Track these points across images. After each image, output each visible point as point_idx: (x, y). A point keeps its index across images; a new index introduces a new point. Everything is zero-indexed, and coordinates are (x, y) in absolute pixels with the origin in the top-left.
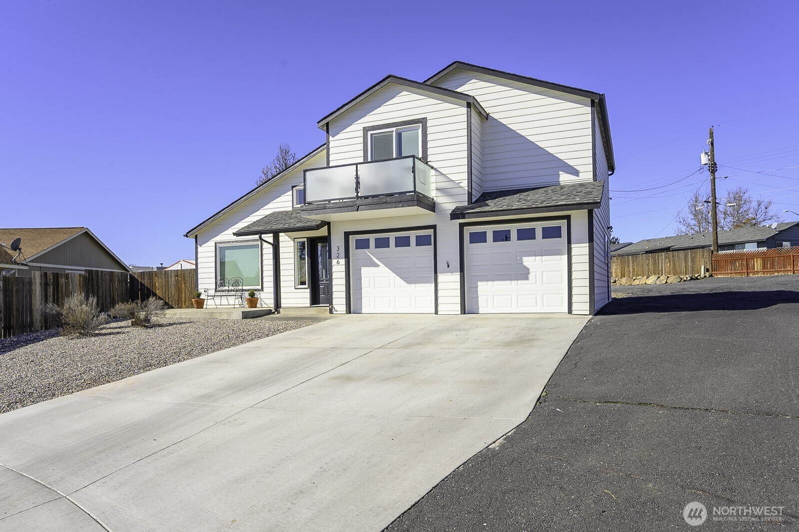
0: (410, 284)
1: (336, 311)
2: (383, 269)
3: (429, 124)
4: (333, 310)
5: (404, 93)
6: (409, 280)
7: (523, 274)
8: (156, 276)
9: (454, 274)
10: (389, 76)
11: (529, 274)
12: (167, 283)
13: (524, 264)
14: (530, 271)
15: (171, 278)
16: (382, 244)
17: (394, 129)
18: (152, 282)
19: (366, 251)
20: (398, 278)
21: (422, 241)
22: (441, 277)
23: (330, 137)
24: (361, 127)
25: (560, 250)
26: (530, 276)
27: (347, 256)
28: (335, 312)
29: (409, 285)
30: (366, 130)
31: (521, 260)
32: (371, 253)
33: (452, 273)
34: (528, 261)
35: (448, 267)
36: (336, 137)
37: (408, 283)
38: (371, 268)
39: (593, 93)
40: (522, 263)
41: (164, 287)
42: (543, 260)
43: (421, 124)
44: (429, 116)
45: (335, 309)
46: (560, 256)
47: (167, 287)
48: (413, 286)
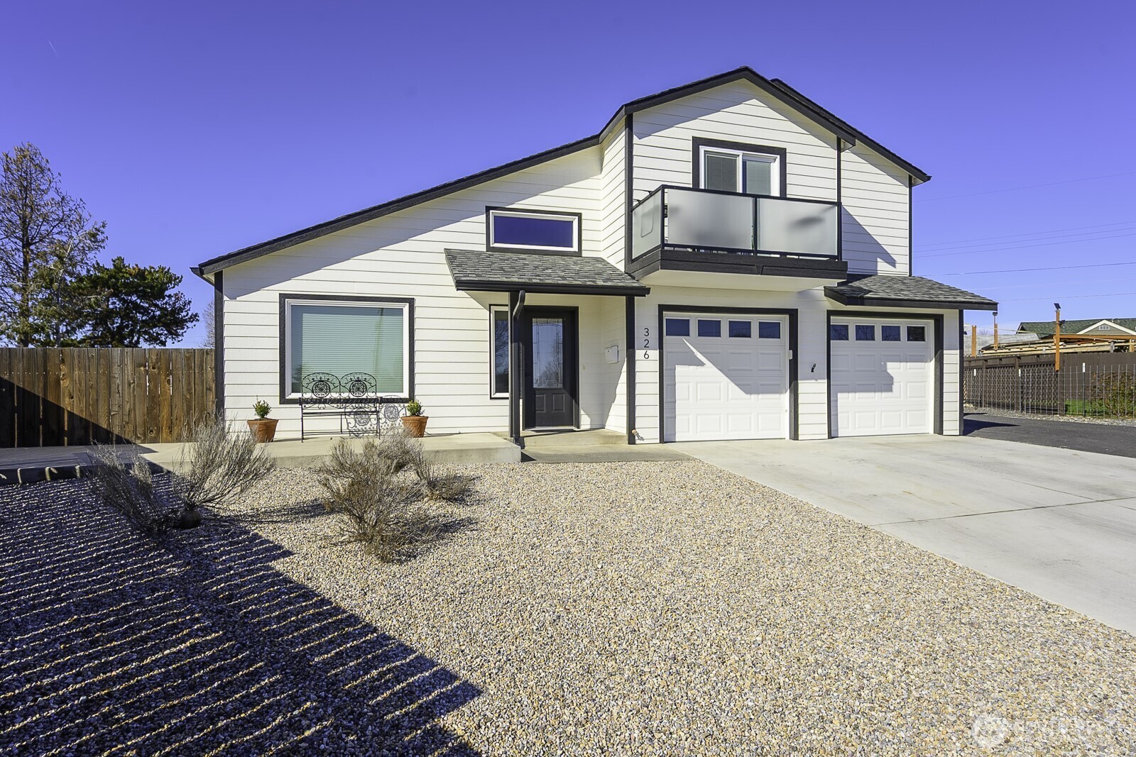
0: (751, 394)
1: (642, 439)
2: (710, 369)
3: (789, 158)
4: (636, 438)
5: (754, 101)
6: (748, 389)
7: (886, 384)
9: (819, 381)
10: (746, 69)
11: (892, 384)
13: (889, 371)
14: (895, 380)
16: (709, 329)
17: (740, 153)
19: (683, 338)
20: (732, 385)
21: (769, 331)
22: (803, 386)
23: (635, 137)
24: (689, 135)
25: (924, 356)
26: (894, 387)
27: (661, 347)
28: (637, 442)
29: (748, 396)
30: (697, 142)
31: (885, 365)
32: (691, 343)
33: (816, 380)
34: (893, 368)
35: (812, 371)
36: (645, 140)
37: (746, 393)
38: (691, 367)
40: (886, 371)
42: (908, 367)
43: (778, 156)
44: (790, 148)
45: (638, 436)
46: (923, 363)
48: (753, 396)
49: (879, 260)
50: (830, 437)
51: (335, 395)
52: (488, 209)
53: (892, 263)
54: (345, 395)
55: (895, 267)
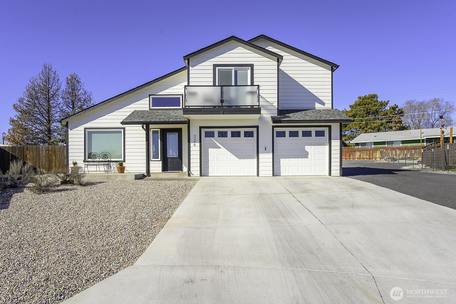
0: (240, 159)
1: (193, 175)
2: (223, 150)
3: (255, 68)
4: (191, 174)
5: (240, 48)
6: (239, 157)
7: (305, 155)
8: (28, 150)
9: (269, 154)
10: (233, 37)
11: (308, 155)
12: (38, 155)
13: (306, 149)
14: (309, 153)
15: (42, 152)
16: (223, 135)
17: (233, 68)
18: (23, 154)
19: (212, 138)
20: (232, 155)
21: (248, 134)
22: (261, 156)
23: (190, 67)
24: (212, 64)
25: (324, 143)
26: (309, 156)
27: (200, 142)
28: (191, 176)
29: (239, 160)
30: (215, 66)
31: (304, 147)
32: (215, 140)
33: (268, 153)
34: (308, 148)
35: (265, 150)
36: (193, 68)
37: (239, 159)
38: (215, 149)
39: (334, 64)
40: (305, 149)
41: (35, 159)
42: (316, 148)
43: (250, 67)
44: (255, 64)
45: (192, 174)
46: (324, 146)
47: (38, 159)
48: (242, 160)
49: (316, 103)
50: (274, 175)
51: (98, 160)
52: (150, 95)
53: (323, 104)
54: (101, 160)
55: (324, 106)
